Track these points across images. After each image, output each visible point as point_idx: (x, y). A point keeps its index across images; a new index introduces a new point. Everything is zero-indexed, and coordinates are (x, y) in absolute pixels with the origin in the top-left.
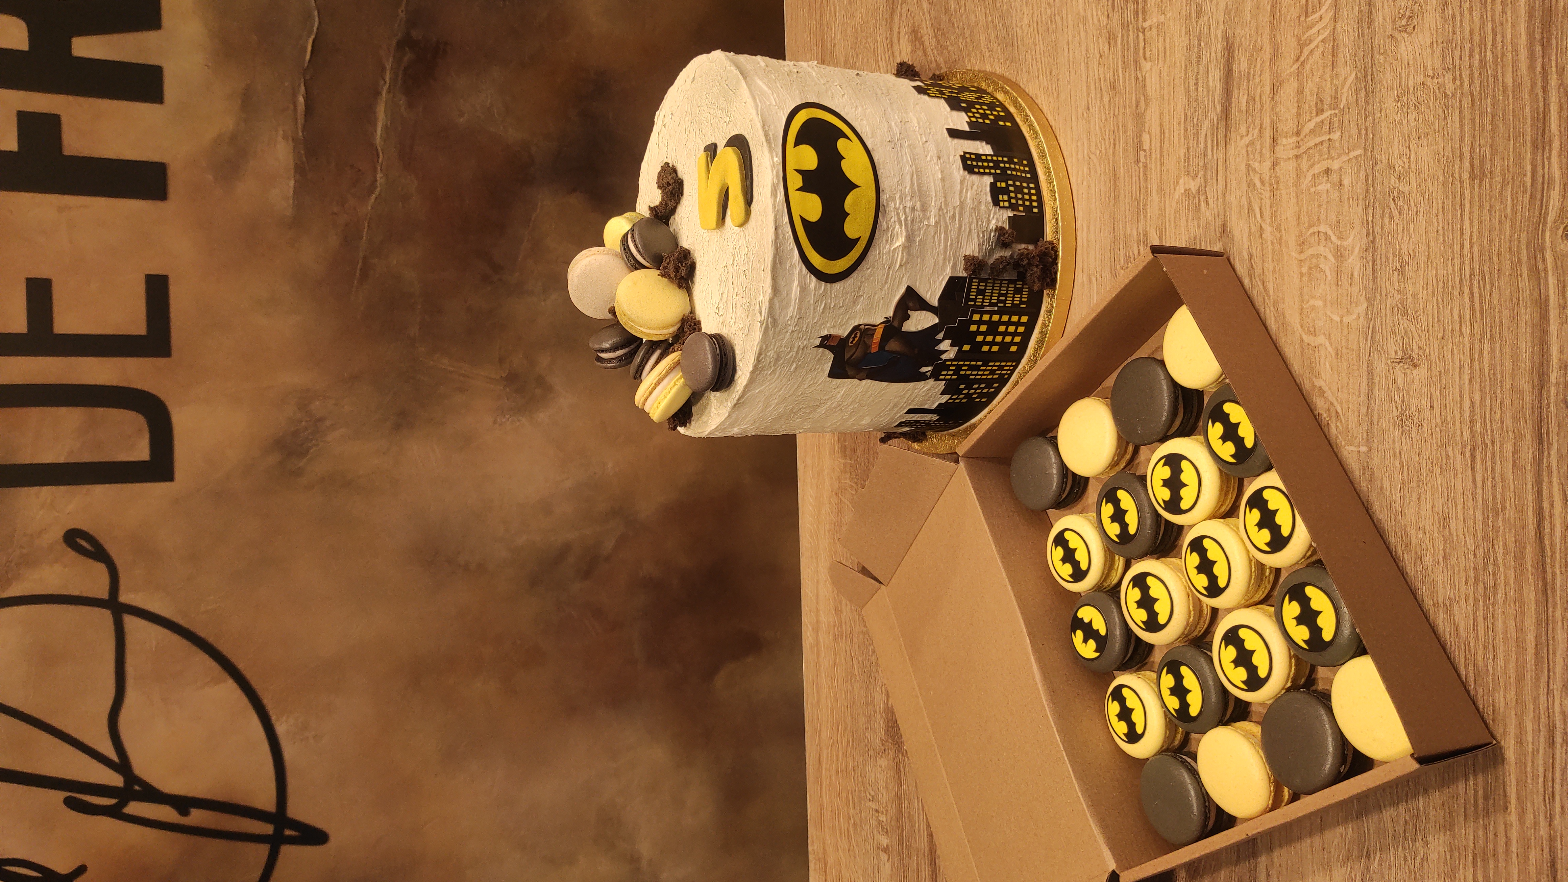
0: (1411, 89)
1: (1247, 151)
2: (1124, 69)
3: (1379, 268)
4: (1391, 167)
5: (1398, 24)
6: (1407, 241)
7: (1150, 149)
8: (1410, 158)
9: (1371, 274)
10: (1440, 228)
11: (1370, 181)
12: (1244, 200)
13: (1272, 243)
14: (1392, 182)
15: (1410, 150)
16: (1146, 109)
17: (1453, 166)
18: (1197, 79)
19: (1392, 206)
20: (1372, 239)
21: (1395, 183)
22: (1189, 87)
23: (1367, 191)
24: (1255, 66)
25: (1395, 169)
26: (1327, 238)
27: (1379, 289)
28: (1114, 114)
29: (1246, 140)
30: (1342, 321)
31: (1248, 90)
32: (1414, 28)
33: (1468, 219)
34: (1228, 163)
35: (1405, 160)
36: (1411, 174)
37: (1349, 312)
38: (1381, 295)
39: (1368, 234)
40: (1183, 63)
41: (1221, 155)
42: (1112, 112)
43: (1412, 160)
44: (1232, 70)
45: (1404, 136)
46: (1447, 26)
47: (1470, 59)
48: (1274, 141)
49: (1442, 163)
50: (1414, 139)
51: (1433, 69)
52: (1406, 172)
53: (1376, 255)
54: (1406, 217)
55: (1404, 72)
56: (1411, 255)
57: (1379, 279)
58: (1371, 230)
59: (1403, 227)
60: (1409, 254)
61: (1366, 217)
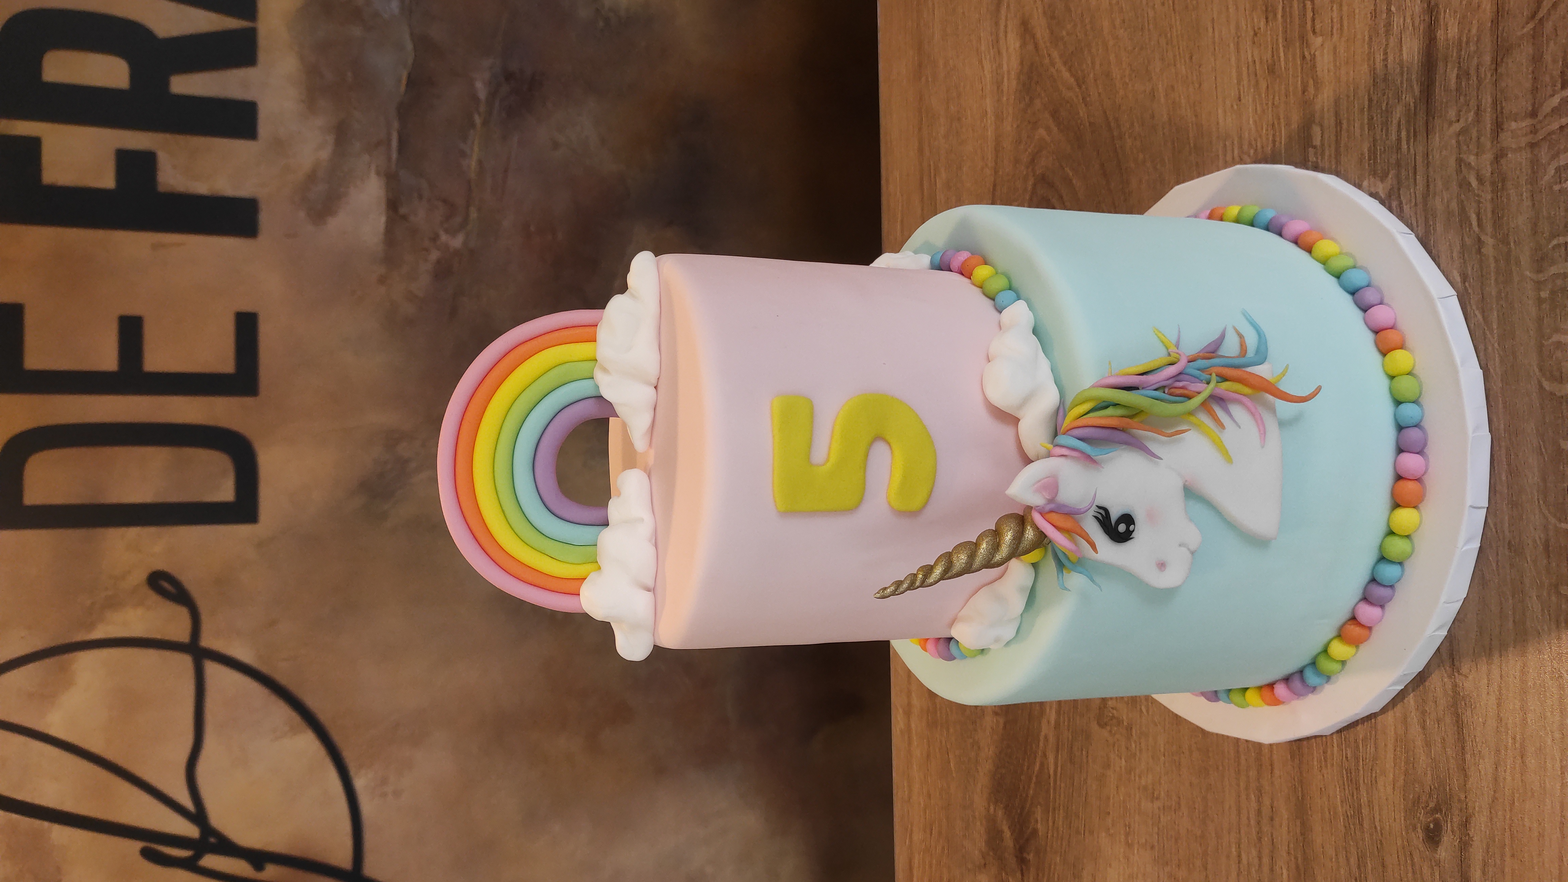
1: (1458, 142)
2: (1286, 47)
7: (1323, 145)
12: (1454, 205)
13: (1496, 260)
16: (1316, 96)
18: (1386, 54)
22: (1375, 64)
24: (1469, 31)
28: (1273, 104)
29: (1457, 127)
31: (1459, 63)
34: (1431, 157)
40: (1366, 33)
41: (1421, 149)
42: (1270, 103)
44: (1435, 38)
48: (1498, 127)
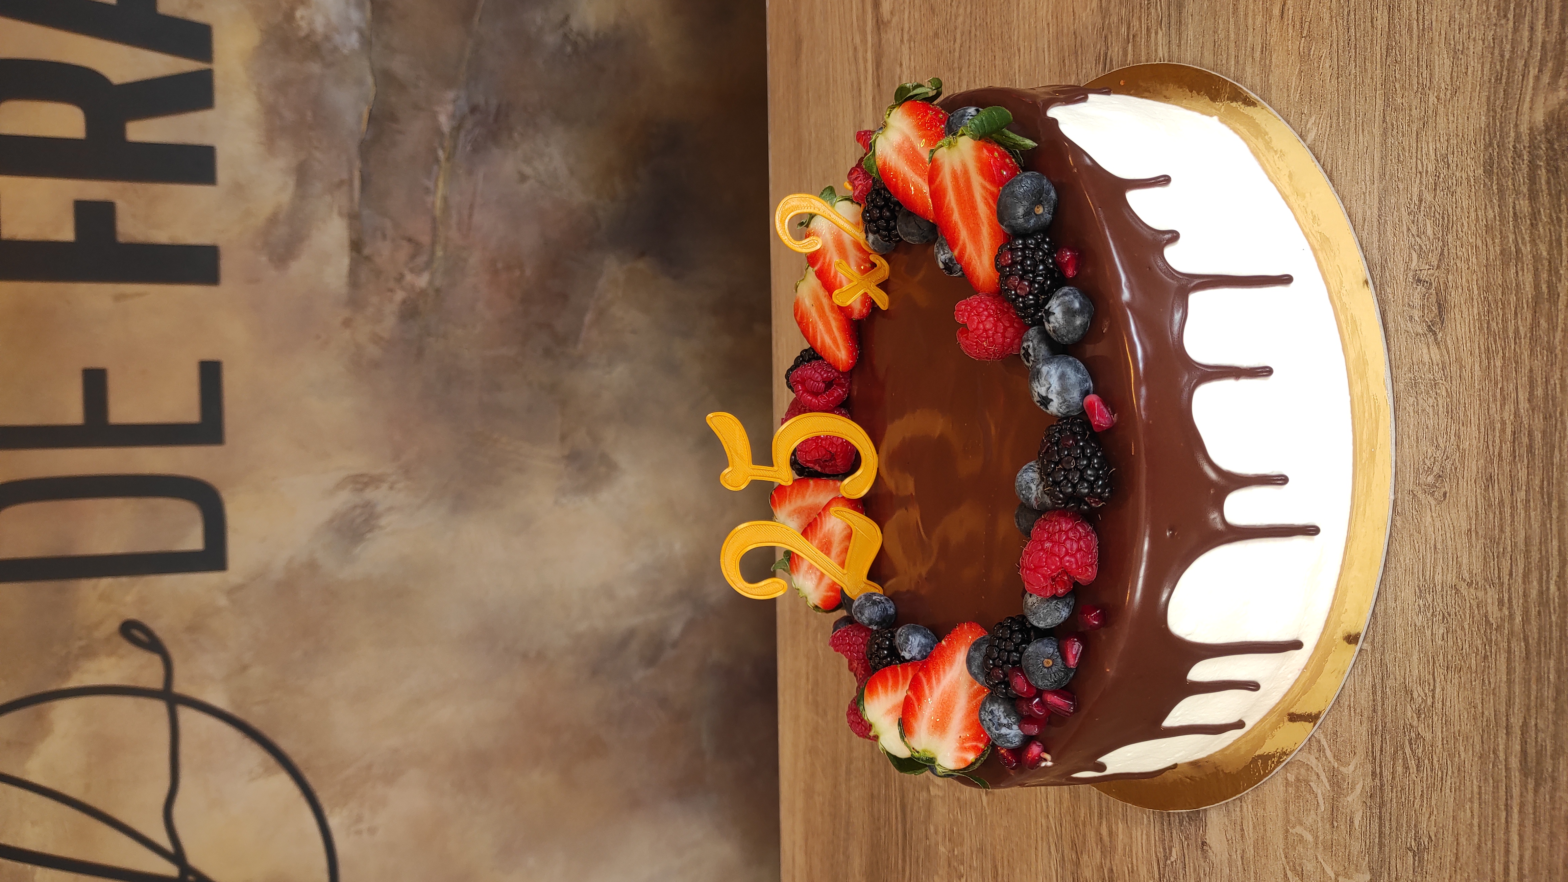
0: (1439, 588)
3: (1387, 831)
4: (1409, 692)
5: (1423, 478)
6: (1427, 816)
8: (1434, 690)
9: (1377, 835)
10: (1476, 822)
11: (1379, 699)
14: (1409, 714)
15: (1434, 680)
17: (1496, 737)
19: (1408, 750)
20: (1379, 784)
21: (1412, 717)
23: (1374, 711)
25: (1412, 698)
26: (1321, 749)
27: (1387, 864)
32: (1445, 494)
33: (1517, 832)
35: (1427, 691)
36: (1435, 719)
37: (1347, 875)
39: (1374, 773)
43: (1437, 696)
45: (1426, 655)
46: (1491, 516)
47: (1524, 583)
49: (1479, 724)
50: (1440, 666)
51: (1470, 572)
52: (1429, 710)
53: (1384, 810)
54: (1427, 779)
55: (1429, 556)
56: (1432, 841)
57: (1387, 849)
58: (1378, 770)
59: (1422, 791)
60: (1430, 837)
61: (1373, 748)
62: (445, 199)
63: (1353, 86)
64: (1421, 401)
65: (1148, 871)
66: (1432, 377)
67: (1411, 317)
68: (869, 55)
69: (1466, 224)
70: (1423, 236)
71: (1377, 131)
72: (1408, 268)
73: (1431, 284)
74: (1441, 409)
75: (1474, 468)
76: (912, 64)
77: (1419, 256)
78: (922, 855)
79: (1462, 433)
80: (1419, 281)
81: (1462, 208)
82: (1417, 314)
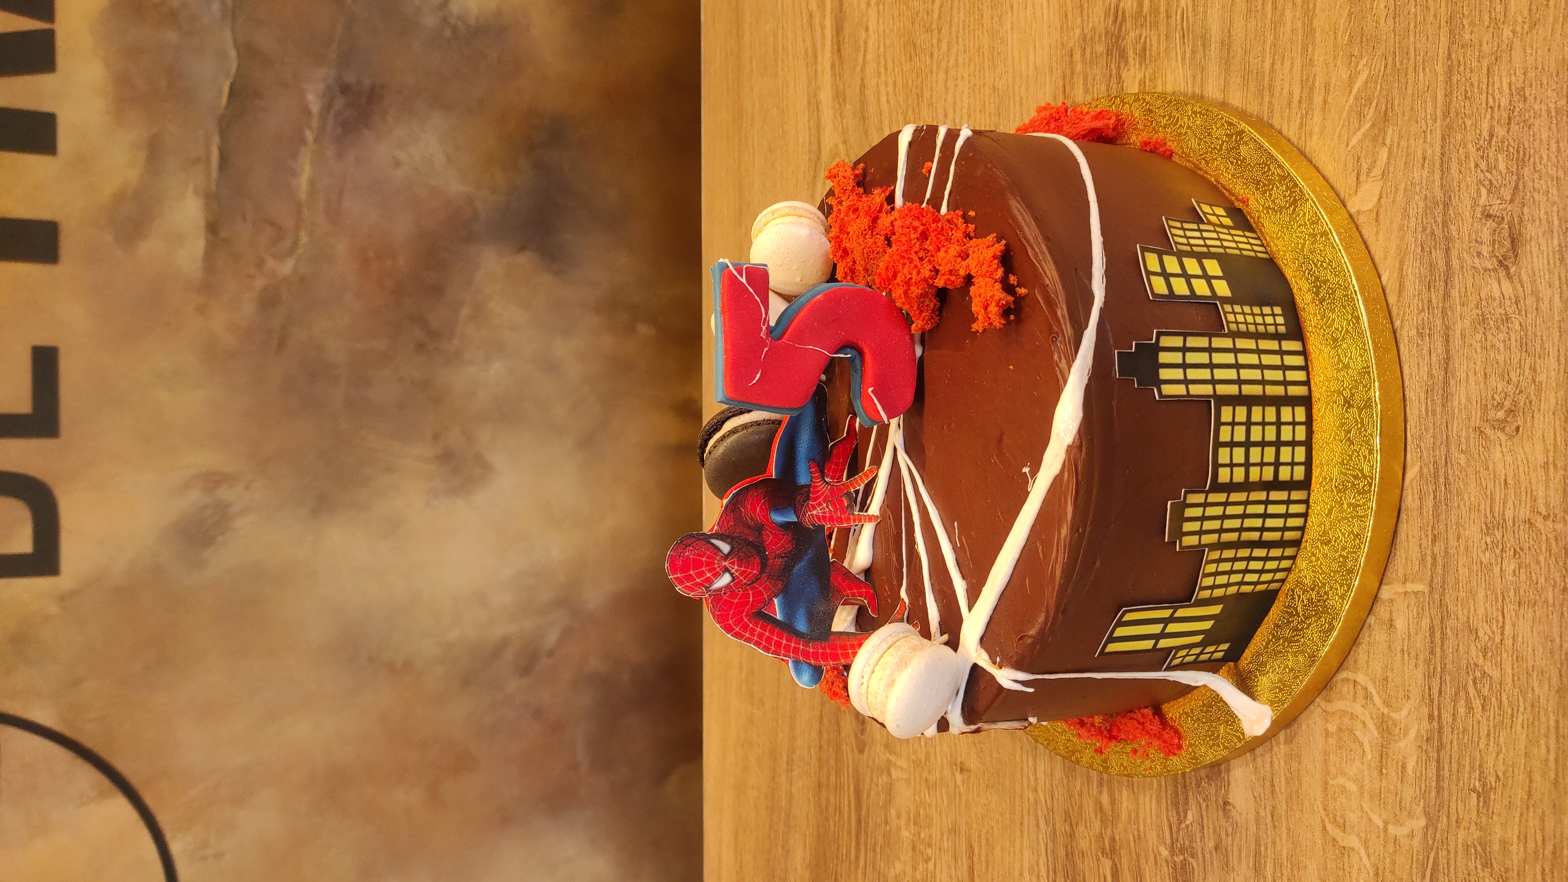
0: (1510, 524)
3: (1447, 774)
4: (1473, 631)
5: (1492, 414)
6: (1494, 755)
8: (1503, 627)
9: (1434, 779)
10: (1552, 757)
11: (1438, 640)
14: (1473, 653)
15: (1504, 617)
19: (1471, 690)
20: (1437, 727)
21: (1477, 656)
23: (1432, 652)
25: (1477, 637)
26: (1368, 696)
27: (1446, 808)
30: (1386, 830)
32: (1518, 429)
35: (1494, 628)
36: (1505, 655)
37: (1398, 822)
38: (1448, 817)
39: (1431, 717)
43: (1506, 632)
45: (1494, 591)
49: (1557, 657)
50: (1511, 602)
51: (1547, 505)
52: (1497, 648)
53: (1442, 753)
54: (1494, 717)
55: (1498, 492)
56: (1500, 779)
57: (1446, 793)
58: (1436, 713)
59: (1489, 731)
60: (1497, 776)
61: (1430, 690)
62: (312, 182)
63: (1412, 25)
64: (1490, 337)
65: (1158, 836)
66: (1504, 312)
67: (1479, 254)
68: (828, 22)
69: (1545, 156)
70: (1494, 172)
71: (1440, 69)
72: (1475, 204)
73: (1503, 218)
74: (1514, 343)
75: (1553, 401)
76: (881, 27)
77: (1489, 192)
78: (880, 841)
79: (1538, 367)
80: (1489, 216)
81: (1541, 140)
82: (1485, 250)
